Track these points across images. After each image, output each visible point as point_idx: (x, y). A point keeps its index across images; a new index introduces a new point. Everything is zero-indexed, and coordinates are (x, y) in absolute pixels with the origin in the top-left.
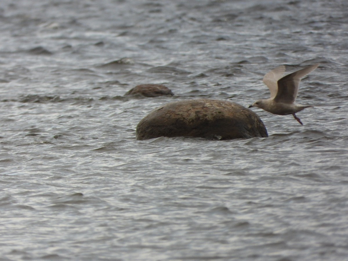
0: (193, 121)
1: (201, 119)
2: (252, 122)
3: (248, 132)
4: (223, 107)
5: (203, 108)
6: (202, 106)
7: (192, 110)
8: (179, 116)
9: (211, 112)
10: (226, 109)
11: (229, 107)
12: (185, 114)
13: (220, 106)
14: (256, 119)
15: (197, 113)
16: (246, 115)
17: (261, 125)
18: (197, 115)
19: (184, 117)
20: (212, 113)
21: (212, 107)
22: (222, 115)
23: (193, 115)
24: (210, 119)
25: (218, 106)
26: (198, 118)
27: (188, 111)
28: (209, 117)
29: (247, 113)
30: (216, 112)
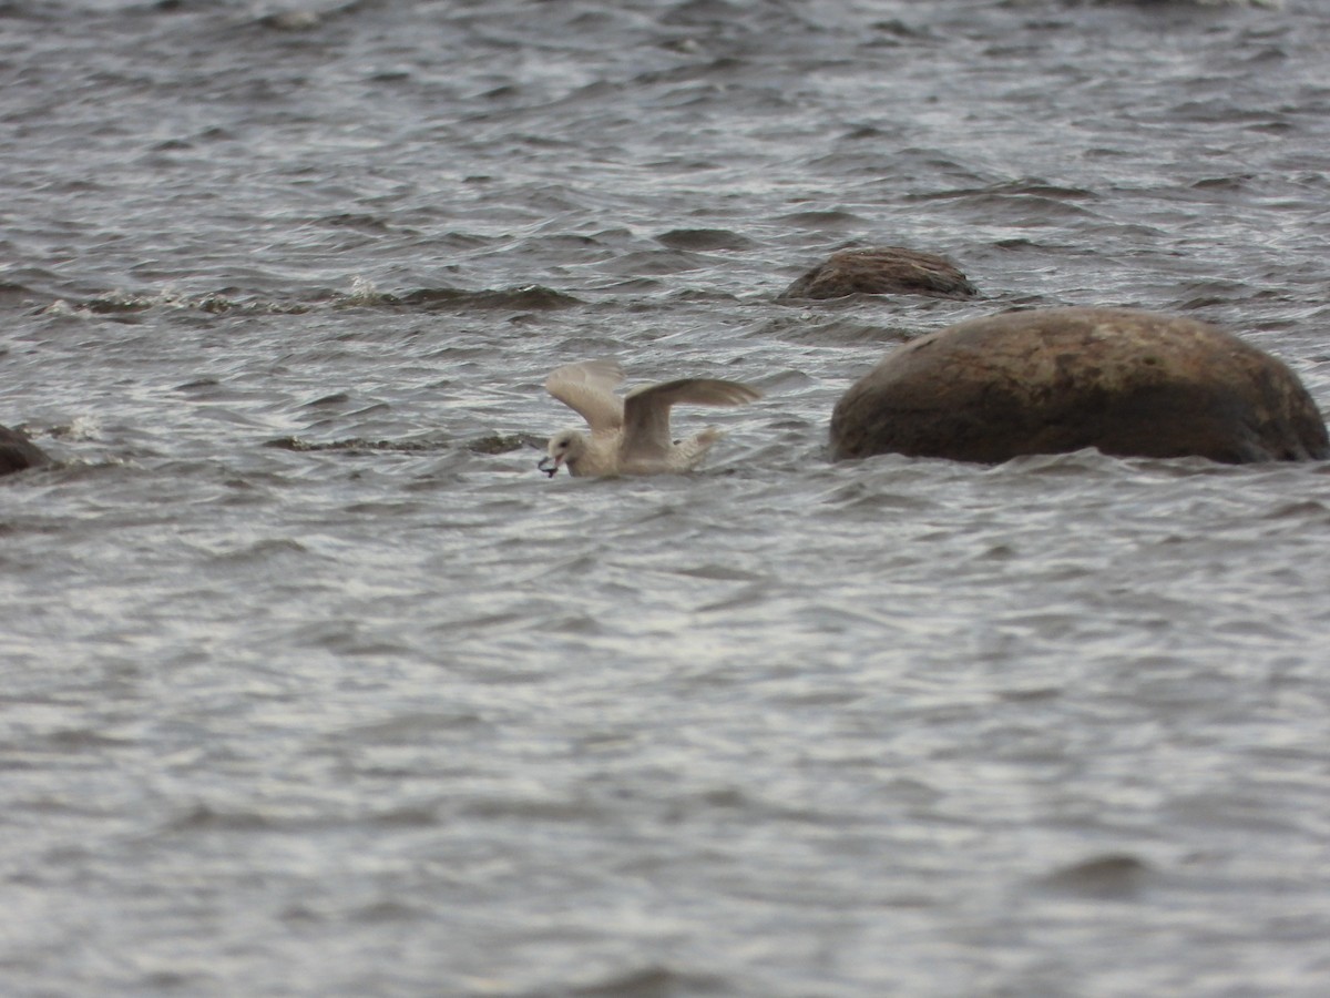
0: (1047, 392)
1: (1078, 385)
2: (1271, 399)
3: (1256, 437)
4: (1162, 339)
5: (1087, 342)
6: (1080, 337)
7: (1045, 351)
8: (996, 375)
9: (1116, 359)
10: (1174, 350)
11: (1185, 342)
12: (1018, 367)
13: (1150, 338)
14: (1287, 389)
15: (1063, 361)
16: (1250, 372)
17: (1307, 411)
18: (1064, 371)
19: (1014, 377)
20: (1122, 362)
21: (1119, 338)
22: (1160, 373)
23: (1047, 370)
24: (1113, 386)
25: (1143, 337)
26: (1066, 384)
27: (1029, 353)
28: (1109, 379)
29: (1254, 364)
30: (1135, 361)
